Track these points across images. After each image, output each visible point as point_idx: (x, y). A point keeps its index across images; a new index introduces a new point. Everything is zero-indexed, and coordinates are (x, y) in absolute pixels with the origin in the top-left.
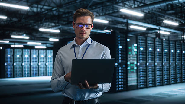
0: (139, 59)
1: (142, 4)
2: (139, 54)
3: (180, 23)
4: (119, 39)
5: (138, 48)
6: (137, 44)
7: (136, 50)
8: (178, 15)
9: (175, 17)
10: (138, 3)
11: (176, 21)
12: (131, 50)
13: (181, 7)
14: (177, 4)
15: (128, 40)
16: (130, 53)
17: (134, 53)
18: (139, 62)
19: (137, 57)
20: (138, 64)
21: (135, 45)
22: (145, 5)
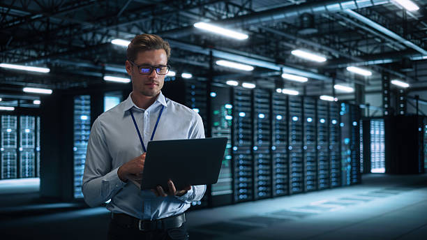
0: (235, 137)
1: (245, 13)
2: (236, 126)
3: (330, 58)
4: (193, 93)
5: (234, 112)
6: (231, 103)
7: (229, 118)
8: (325, 39)
9: (319, 42)
10: (237, 9)
11: (321, 51)
12: (220, 118)
13: (332, 21)
14: (324, 15)
15: (213, 95)
16: (216, 124)
17: (225, 125)
18: (236, 143)
19: (232, 134)
20: (235, 148)
21: (229, 106)
22: (253, 14)
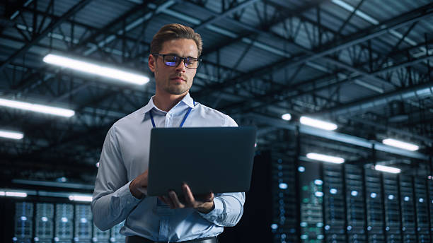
0: (327, 216)
1: (333, 104)
2: (327, 203)
3: (423, 147)
4: (280, 167)
5: (324, 189)
6: (321, 178)
7: (319, 194)
8: (417, 128)
9: (411, 131)
10: (324, 102)
11: (413, 140)
12: (310, 194)
13: (423, 110)
14: (414, 104)
15: (301, 169)
16: (306, 200)
17: (315, 201)
18: (328, 222)
19: (323, 211)
20: (327, 227)
21: (319, 182)
22: (340, 105)
